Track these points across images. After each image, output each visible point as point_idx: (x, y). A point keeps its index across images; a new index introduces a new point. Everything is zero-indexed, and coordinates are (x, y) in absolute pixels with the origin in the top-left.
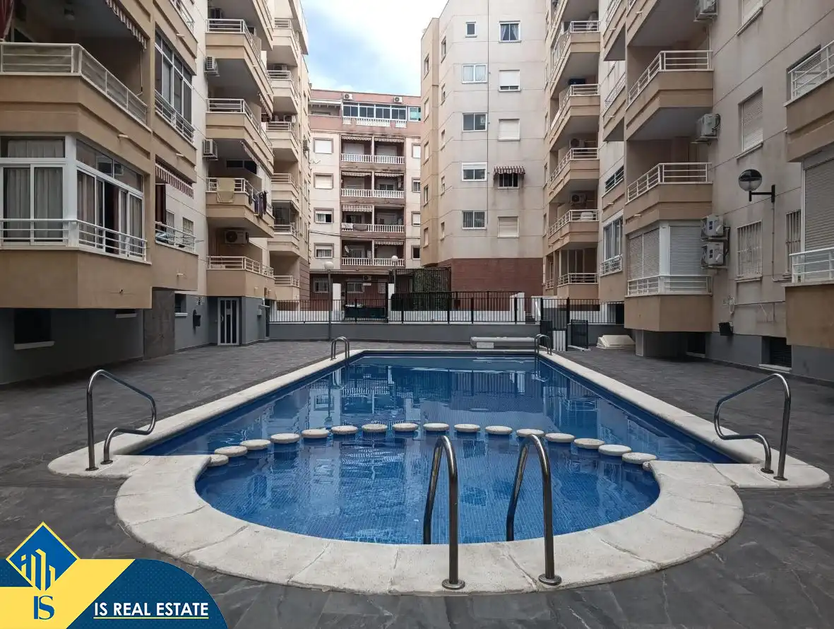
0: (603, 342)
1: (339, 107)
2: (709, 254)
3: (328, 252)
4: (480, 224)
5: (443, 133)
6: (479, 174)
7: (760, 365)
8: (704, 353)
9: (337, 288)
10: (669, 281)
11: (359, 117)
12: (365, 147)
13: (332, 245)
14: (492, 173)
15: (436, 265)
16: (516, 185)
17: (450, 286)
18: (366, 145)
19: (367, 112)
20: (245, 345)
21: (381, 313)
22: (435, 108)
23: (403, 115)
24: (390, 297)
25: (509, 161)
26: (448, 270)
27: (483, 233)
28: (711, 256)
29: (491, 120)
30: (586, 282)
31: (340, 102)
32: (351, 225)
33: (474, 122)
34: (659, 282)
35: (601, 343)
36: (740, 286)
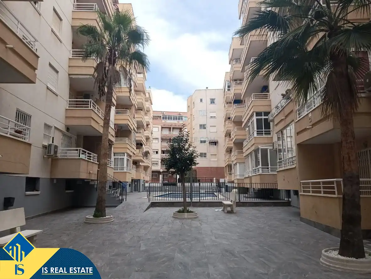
1: (161, 116)
3: (157, 164)
4: (205, 157)
5: (194, 129)
6: (205, 142)
9: (161, 176)
11: (167, 120)
12: (169, 129)
13: (158, 161)
14: (208, 142)
16: (216, 145)
17: (196, 176)
18: (170, 128)
19: (170, 118)
20: (140, 192)
21: (175, 185)
22: (191, 121)
23: (182, 119)
24: (177, 179)
25: (213, 138)
27: (206, 159)
29: (208, 126)
31: (161, 115)
32: (164, 155)
33: (203, 127)
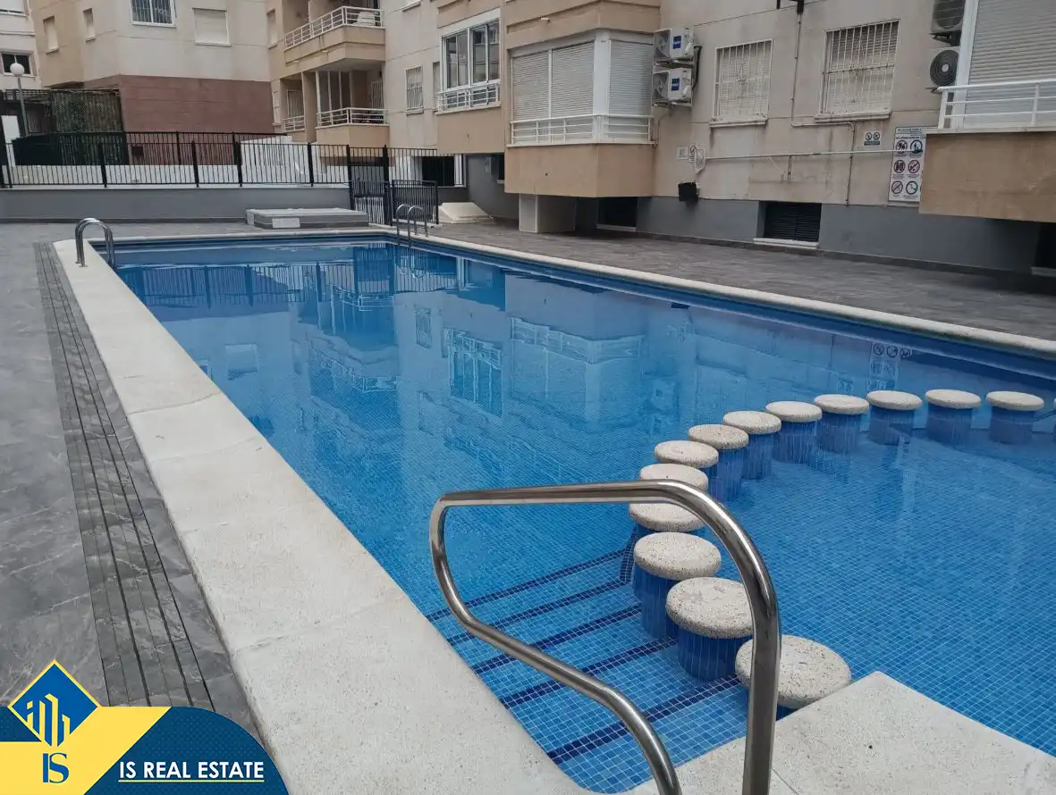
0: (447, 213)
2: (670, 84)
4: (163, 18)
7: (755, 239)
8: (634, 226)
10: (607, 123)
15: (80, 85)
17: (121, 122)
24: (9, 141)
26: (113, 94)
27: (170, 34)
28: (675, 89)
30: (371, 122)
34: (595, 123)
35: (443, 215)
36: (718, 134)
